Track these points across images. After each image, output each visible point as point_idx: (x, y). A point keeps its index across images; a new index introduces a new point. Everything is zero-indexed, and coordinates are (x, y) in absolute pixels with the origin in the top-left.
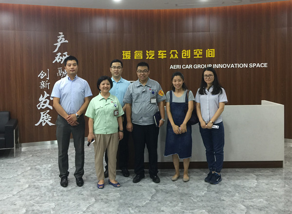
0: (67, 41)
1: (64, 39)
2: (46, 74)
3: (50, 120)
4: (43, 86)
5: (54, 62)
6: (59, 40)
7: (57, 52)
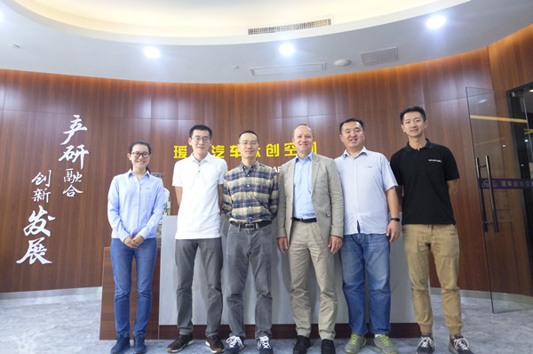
0: (85, 129)
1: (80, 125)
2: (45, 179)
3: (43, 254)
4: (39, 197)
5: (60, 160)
6: (72, 127)
7: (68, 144)
